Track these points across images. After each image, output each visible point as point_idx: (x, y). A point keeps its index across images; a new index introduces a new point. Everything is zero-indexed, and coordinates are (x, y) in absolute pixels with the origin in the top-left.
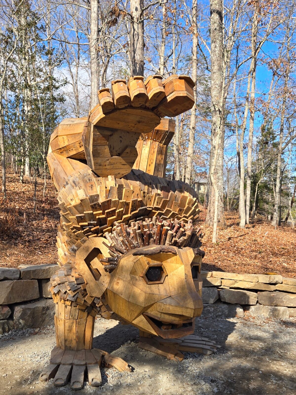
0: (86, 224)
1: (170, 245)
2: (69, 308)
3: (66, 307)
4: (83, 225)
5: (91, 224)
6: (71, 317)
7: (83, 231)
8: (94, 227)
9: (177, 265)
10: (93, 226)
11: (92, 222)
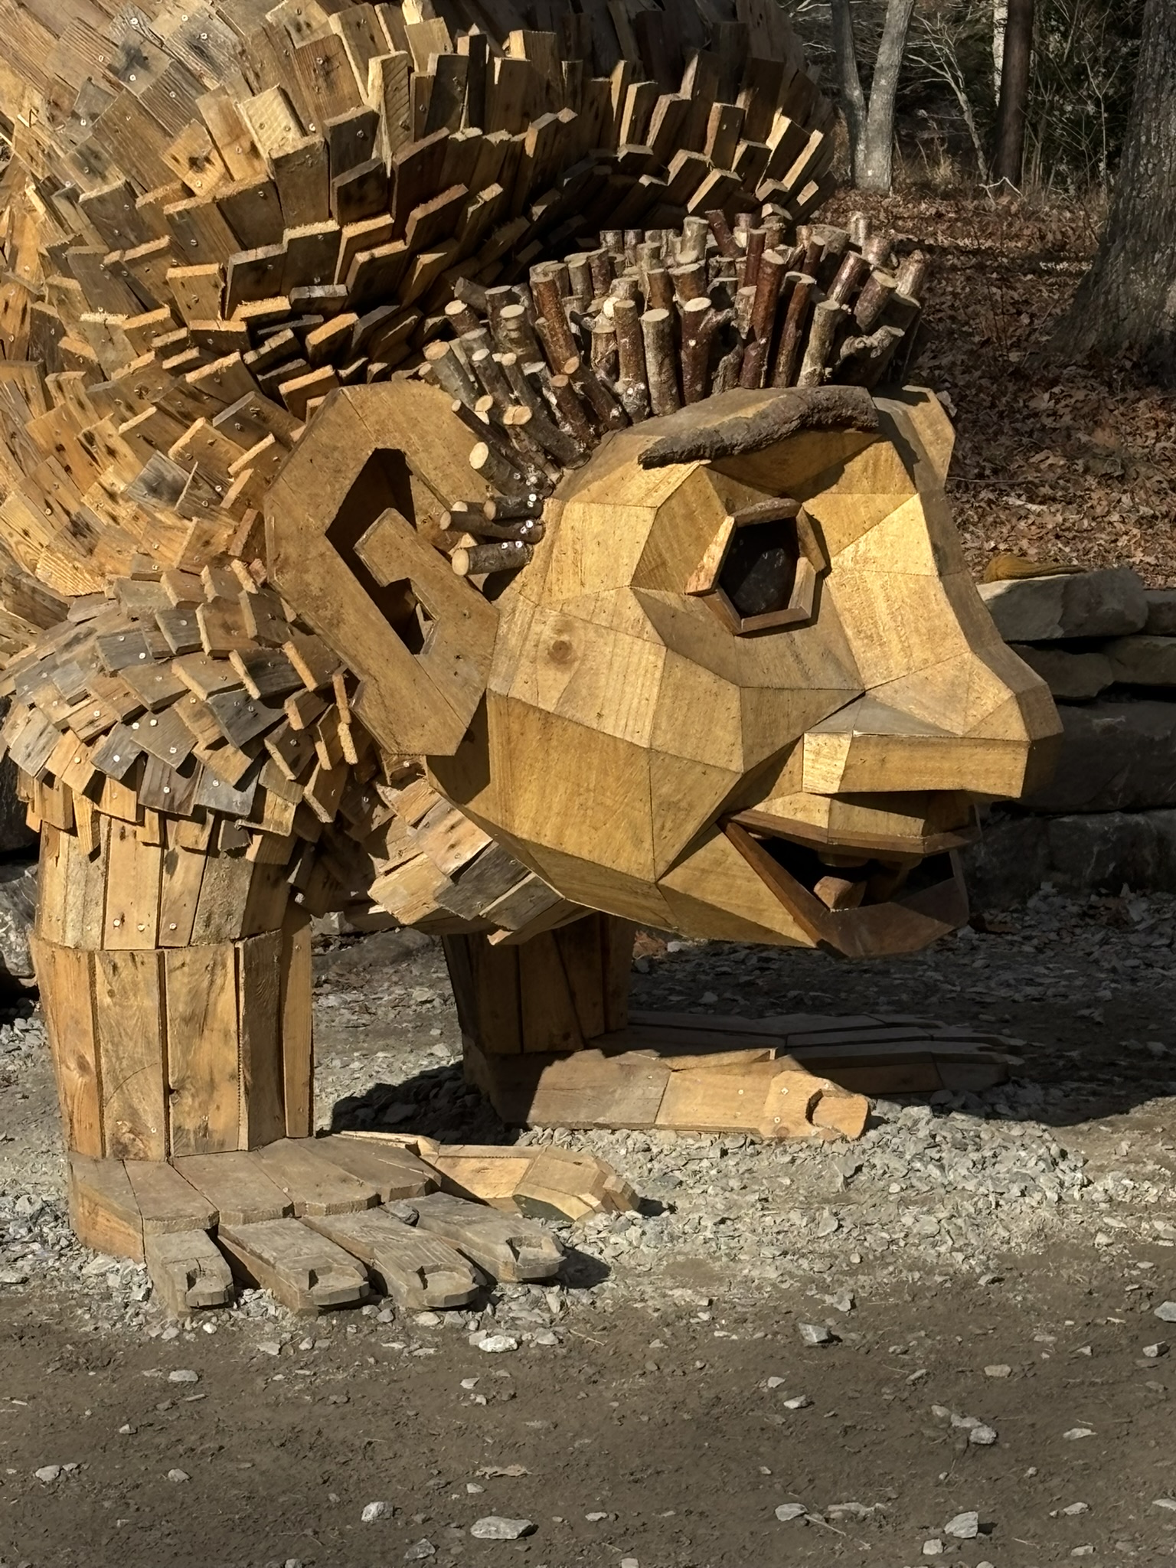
0: (281, 304)
1: (829, 382)
2: (189, 867)
3: (168, 863)
4: (258, 317)
5: (311, 301)
6: (199, 929)
7: (250, 357)
8: (327, 320)
9: (880, 500)
10: (319, 319)
11: (318, 292)
